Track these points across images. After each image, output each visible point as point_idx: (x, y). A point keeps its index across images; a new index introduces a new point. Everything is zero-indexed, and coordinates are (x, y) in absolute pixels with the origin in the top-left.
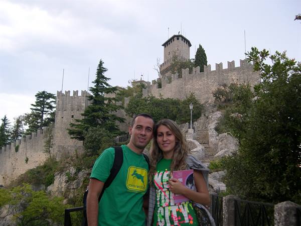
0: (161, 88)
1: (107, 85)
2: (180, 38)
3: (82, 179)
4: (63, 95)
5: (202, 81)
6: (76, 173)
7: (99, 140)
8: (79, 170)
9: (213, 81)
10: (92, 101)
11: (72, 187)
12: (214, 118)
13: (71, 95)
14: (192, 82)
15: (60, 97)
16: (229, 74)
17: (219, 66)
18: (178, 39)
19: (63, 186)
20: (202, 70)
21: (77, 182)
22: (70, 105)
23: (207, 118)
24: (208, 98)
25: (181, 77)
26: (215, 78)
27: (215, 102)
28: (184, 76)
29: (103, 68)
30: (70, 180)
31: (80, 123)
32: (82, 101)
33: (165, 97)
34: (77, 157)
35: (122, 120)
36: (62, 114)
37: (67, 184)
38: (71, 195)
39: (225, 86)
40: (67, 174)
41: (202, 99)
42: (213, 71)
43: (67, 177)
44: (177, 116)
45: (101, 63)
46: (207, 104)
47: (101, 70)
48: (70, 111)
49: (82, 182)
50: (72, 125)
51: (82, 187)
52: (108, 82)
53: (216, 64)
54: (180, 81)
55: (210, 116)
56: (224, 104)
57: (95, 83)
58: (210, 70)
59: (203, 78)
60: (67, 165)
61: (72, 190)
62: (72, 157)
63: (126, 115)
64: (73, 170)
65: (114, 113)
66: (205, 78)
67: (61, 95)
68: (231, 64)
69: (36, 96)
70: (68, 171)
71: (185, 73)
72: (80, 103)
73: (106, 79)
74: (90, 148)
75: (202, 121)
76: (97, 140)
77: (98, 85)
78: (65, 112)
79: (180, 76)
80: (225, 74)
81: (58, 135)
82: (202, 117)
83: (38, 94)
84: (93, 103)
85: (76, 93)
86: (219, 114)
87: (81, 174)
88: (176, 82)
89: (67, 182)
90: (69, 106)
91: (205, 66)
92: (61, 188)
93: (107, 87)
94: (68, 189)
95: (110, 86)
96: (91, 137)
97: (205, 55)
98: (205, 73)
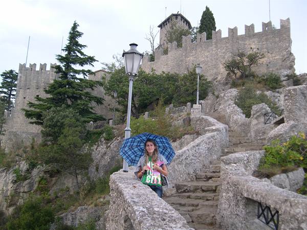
0: (154, 61)
1: (82, 54)
2: (179, 18)
3: (37, 179)
4: (27, 69)
5: (209, 52)
6: (28, 170)
7: (62, 123)
8: (33, 166)
9: (224, 50)
10: (60, 75)
11: (22, 190)
12: (228, 97)
13: (37, 70)
14: (196, 53)
15: (23, 71)
16: (247, 42)
17: (233, 31)
18: (177, 18)
19: (9, 187)
20: (209, 37)
21: (29, 183)
22: (35, 81)
23: (218, 97)
24: (216, 74)
25: (181, 47)
26: (227, 47)
27: (226, 79)
28: (186, 45)
29: (78, 32)
30: (19, 180)
31: (41, 103)
32: (51, 78)
33: (159, 73)
34: (33, 148)
35: (99, 101)
36: (25, 93)
37: (15, 186)
38: (21, 202)
39: (242, 55)
40: (15, 171)
41: (208, 74)
42: (225, 38)
43: (15, 175)
44: (175, 96)
45: (75, 26)
46: (215, 82)
47: (74, 34)
48: (35, 89)
49: (37, 183)
50: (31, 105)
51: (36, 191)
52: (83, 50)
53: (229, 29)
54: (180, 51)
55: (222, 95)
56: (240, 81)
57: (66, 50)
58: (220, 37)
59: (210, 48)
60: (17, 158)
61: (21, 194)
62: (26, 147)
63: (105, 94)
64: (24, 166)
65: (88, 90)
66: (213, 47)
67: (23, 69)
68: (250, 29)
69: (2, 75)
70: (17, 167)
71: (186, 41)
72: (48, 79)
73: (81, 46)
74: (50, 135)
75: (209, 102)
76: (59, 124)
77: (69, 53)
78: (28, 90)
79: (179, 45)
80: (240, 42)
81: (18, 120)
82: (210, 96)
83: (4, 73)
84: (61, 78)
85: (43, 67)
86: (234, 92)
87: (35, 172)
88: (174, 53)
89: (14, 182)
90: (34, 83)
91: (213, 31)
92: (7, 191)
93: (82, 57)
94: (16, 193)
95: (85, 55)
96: (52, 119)
97: (214, 19)
98: (214, 40)
